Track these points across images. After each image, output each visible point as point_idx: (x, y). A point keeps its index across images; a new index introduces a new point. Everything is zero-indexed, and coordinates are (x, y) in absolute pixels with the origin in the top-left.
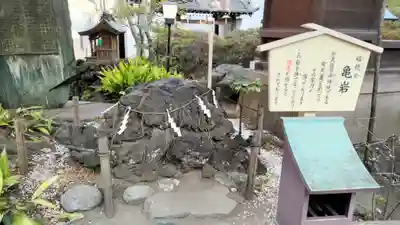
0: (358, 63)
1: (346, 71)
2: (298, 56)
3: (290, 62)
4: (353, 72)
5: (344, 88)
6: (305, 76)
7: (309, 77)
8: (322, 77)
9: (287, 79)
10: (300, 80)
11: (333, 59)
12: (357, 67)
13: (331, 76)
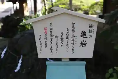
0: (91, 29)
1: (83, 34)
2: (51, 25)
3: (46, 29)
4: (88, 34)
5: (83, 44)
6: (57, 37)
7: (60, 38)
8: (67, 38)
9: (46, 39)
10: (54, 39)
11: (73, 27)
12: (90, 31)
13: (73, 36)
